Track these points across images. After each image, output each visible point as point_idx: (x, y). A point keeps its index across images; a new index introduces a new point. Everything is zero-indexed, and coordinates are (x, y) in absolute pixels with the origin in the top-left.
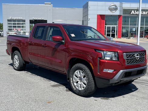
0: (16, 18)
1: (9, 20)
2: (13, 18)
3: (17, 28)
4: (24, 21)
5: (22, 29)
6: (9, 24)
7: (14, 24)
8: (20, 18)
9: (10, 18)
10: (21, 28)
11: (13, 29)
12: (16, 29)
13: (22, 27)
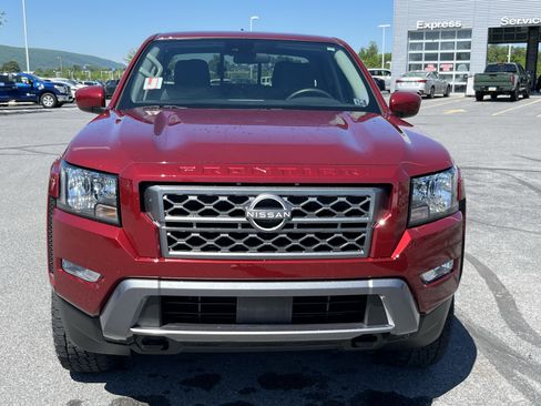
0: (438, 25)
1: (412, 35)
2: (428, 25)
3: (439, 62)
4: (468, 33)
5: (457, 65)
6: (413, 46)
7: (429, 46)
8: (451, 24)
9: (417, 26)
10: (455, 62)
11: (426, 66)
12: (436, 66)
13: (459, 57)
